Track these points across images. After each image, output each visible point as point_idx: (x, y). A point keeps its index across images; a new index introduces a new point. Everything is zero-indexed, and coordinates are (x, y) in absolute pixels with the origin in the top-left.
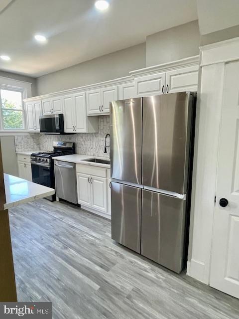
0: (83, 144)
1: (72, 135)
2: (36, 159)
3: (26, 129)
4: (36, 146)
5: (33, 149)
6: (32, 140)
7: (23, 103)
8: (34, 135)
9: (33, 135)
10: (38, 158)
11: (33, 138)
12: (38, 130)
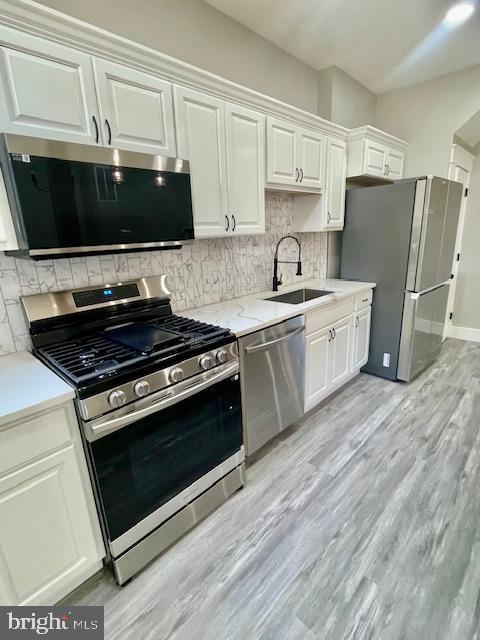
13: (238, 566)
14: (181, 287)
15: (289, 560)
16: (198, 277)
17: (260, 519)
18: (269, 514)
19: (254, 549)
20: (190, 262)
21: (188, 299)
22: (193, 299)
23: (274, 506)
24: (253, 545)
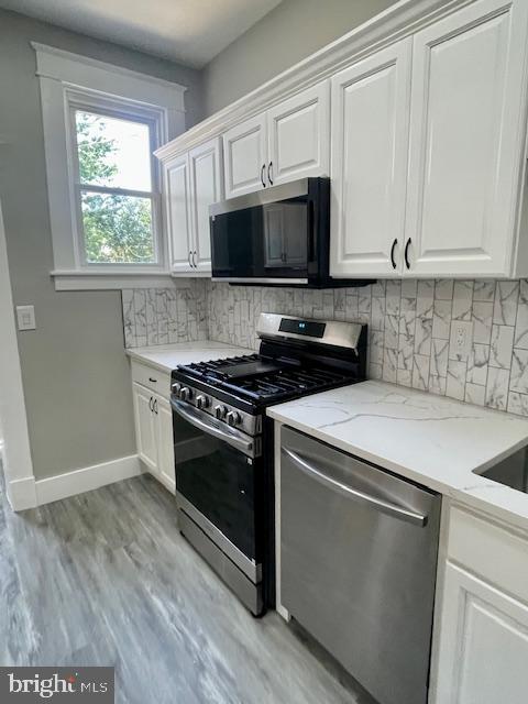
0: (419, 335)
1: (351, 290)
2: (191, 396)
3: (162, 264)
4: (194, 327)
5: (185, 339)
6: (181, 303)
7: (156, 166)
8: (191, 288)
9: (188, 285)
10: (200, 397)
11: (187, 299)
12: (205, 266)
13: (157, 602)
14: (408, 350)
15: (139, 650)
16: (440, 345)
17: (201, 631)
18: (204, 642)
19: (167, 618)
20: (429, 315)
21: (416, 372)
22: (425, 376)
23: (214, 651)
24: (172, 619)
